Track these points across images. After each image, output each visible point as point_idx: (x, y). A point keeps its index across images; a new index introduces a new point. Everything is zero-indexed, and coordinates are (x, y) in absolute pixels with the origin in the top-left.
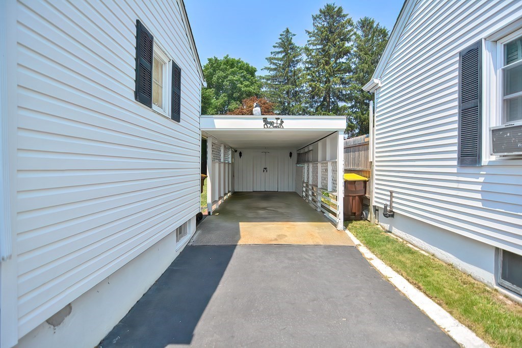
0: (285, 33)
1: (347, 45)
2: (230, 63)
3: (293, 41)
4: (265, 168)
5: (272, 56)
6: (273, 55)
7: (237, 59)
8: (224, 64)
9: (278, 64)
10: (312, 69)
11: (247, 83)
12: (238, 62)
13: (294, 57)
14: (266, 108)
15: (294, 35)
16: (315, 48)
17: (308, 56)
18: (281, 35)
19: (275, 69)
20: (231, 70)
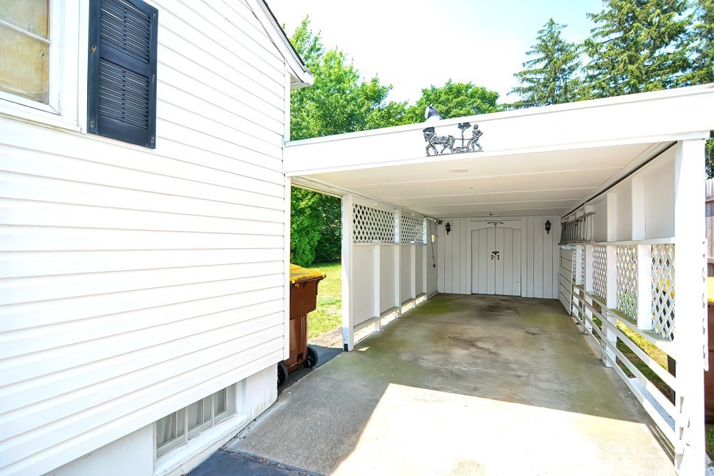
0: (546, 28)
1: (676, 18)
2: (455, 91)
3: (561, 37)
4: (495, 253)
5: (526, 69)
6: (527, 65)
7: (465, 83)
8: (446, 93)
9: (535, 80)
10: (600, 76)
12: (468, 87)
13: (565, 62)
15: (565, 26)
16: (606, 39)
17: (591, 55)
18: (541, 32)
19: (530, 89)
20: (455, 100)
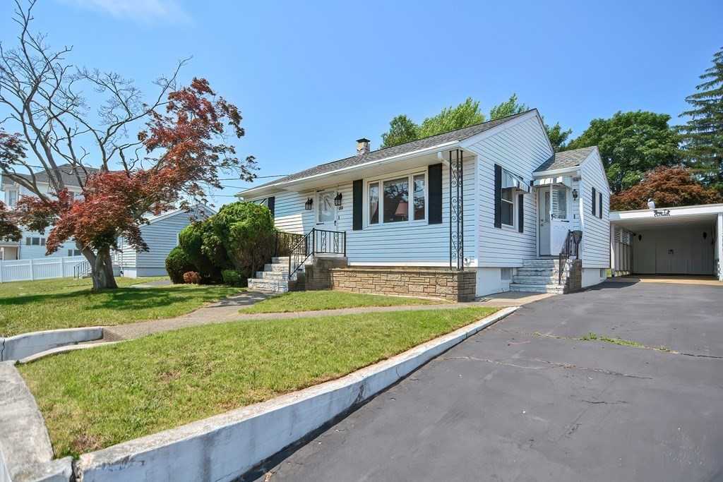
2: (625, 121)
4: (671, 251)
11: (653, 142)
12: (638, 115)
14: (680, 179)
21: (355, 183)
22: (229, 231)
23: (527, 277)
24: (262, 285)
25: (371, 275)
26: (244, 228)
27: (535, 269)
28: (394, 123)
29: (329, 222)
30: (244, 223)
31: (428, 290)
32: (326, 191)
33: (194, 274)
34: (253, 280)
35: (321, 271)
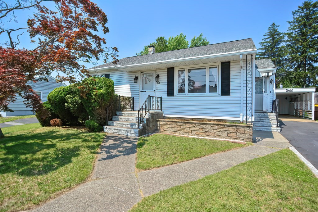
0: (272, 26)
5: (263, 41)
18: (269, 28)
19: (265, 49)
21: (169, 69)
22: (92, 96)
23: (258, 123)
24: (116, 131)
25: (188, 125)
26: (102, 94)
27: (260, 118)
28: (158, 40)
29: (149, 91)
30: (101, 91)
31: (231, 135)
32: (147, 72)
33: (58, 121)
34: (108, 127)
35: (153, 122)
